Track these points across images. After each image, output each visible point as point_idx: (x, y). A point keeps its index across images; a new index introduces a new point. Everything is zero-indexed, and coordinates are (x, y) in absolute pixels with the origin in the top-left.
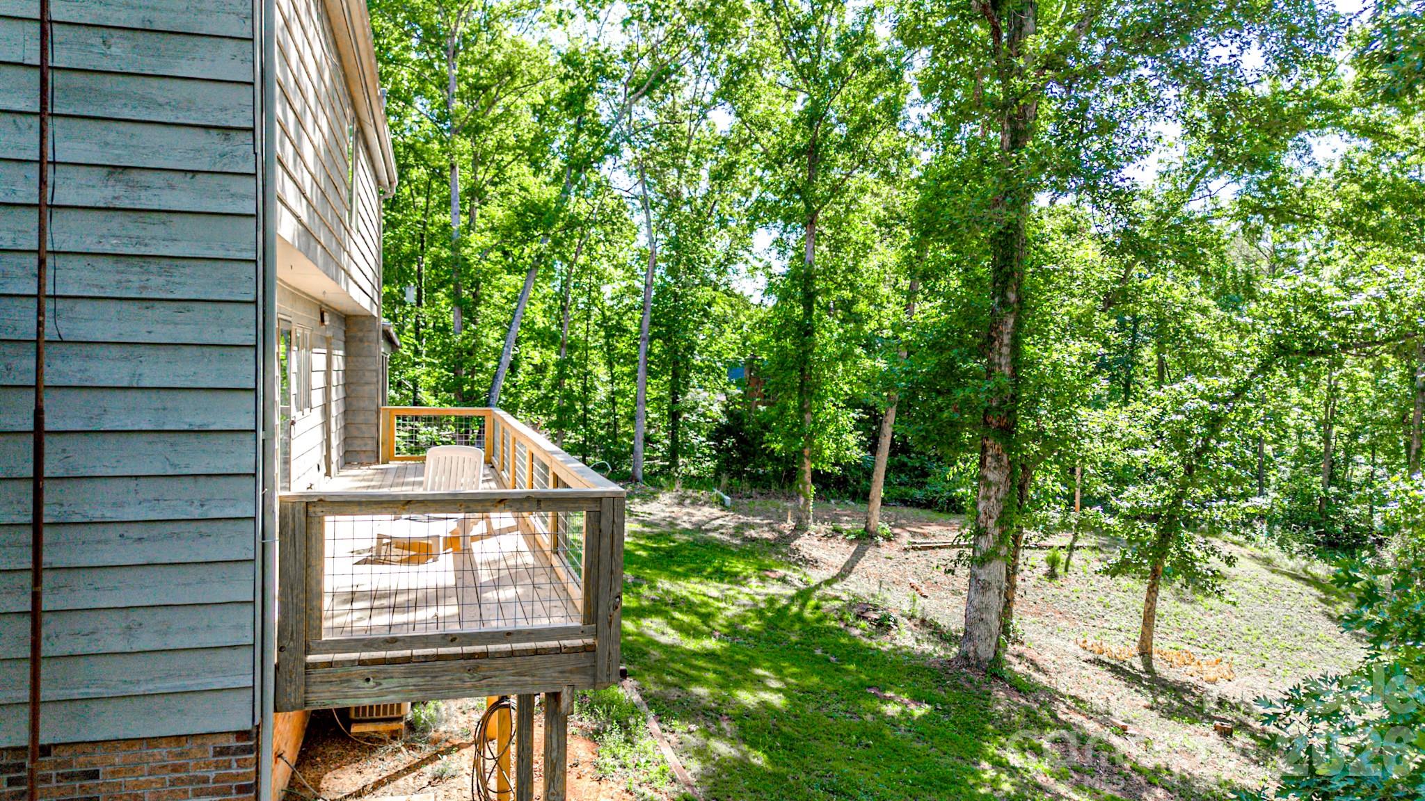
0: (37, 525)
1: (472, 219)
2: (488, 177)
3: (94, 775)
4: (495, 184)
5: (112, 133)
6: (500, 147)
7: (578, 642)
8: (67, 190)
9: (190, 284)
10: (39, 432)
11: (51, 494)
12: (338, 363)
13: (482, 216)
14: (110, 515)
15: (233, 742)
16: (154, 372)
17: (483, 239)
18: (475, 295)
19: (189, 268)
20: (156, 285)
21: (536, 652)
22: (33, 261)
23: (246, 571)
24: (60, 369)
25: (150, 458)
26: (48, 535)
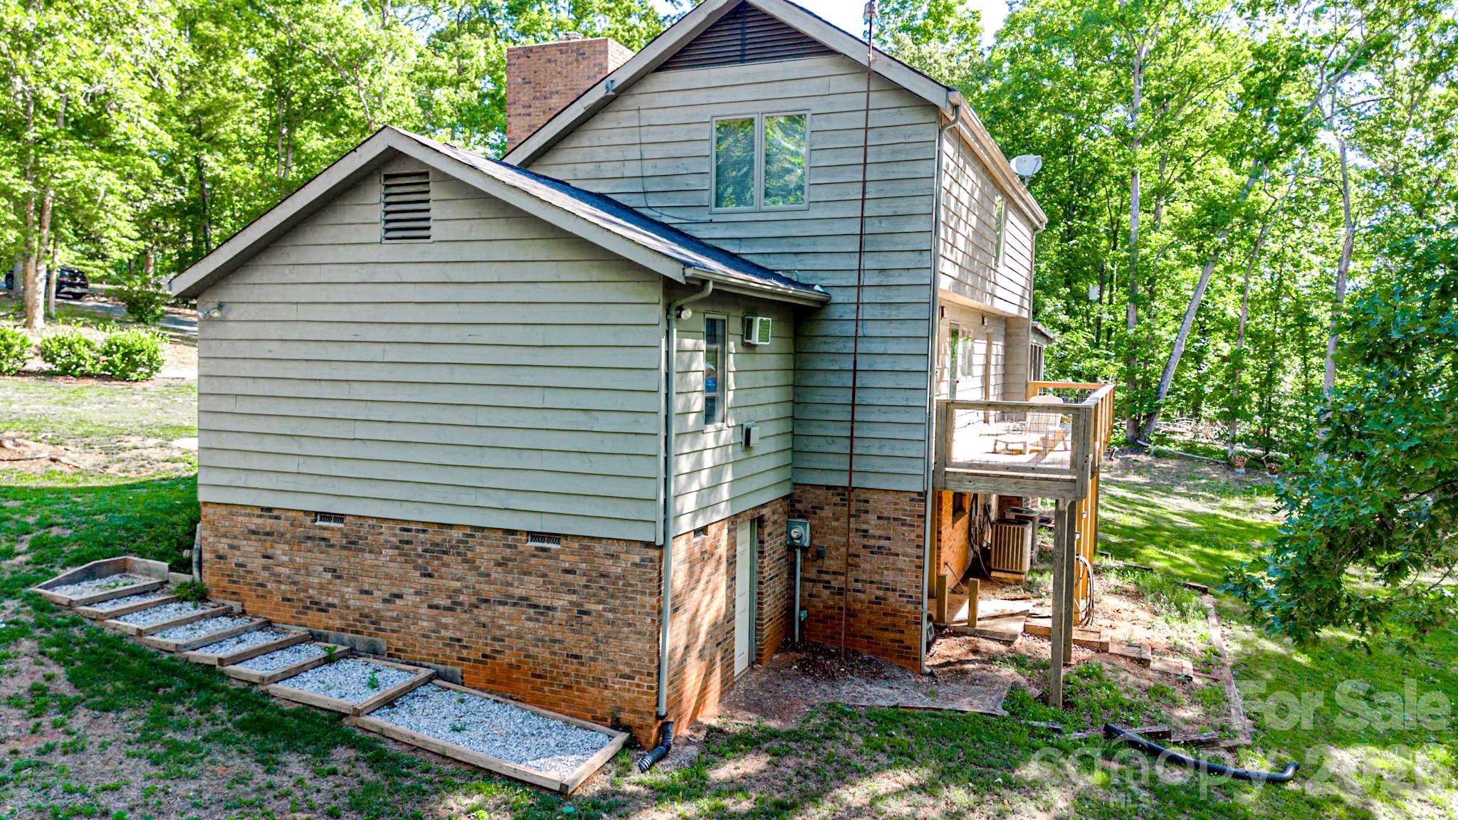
0: (853, 405)
1: (1157, 218)
2: (1176, 174)
3: (867, 502)
4: (1183, 181)
5: (881, 257)
6: (1190, 143)
7: (1069, 477)
8: (868, 279)
9: (905, 313)
10: (855, 371)
11: (858, 393)
12: (998, 348)
13: (1169, 213)
14: (875, 402)
15: (915, 496)
16: (893, 348)
17: (1163, 237)
18: (1151, 291)
19: (905, 307)
20: (894, 313)
21: (1047, 479)
22: (855, 307)
23: (922, 427)
24: (862, 347)
25: (889, 381)
26: (857, 409)
